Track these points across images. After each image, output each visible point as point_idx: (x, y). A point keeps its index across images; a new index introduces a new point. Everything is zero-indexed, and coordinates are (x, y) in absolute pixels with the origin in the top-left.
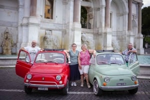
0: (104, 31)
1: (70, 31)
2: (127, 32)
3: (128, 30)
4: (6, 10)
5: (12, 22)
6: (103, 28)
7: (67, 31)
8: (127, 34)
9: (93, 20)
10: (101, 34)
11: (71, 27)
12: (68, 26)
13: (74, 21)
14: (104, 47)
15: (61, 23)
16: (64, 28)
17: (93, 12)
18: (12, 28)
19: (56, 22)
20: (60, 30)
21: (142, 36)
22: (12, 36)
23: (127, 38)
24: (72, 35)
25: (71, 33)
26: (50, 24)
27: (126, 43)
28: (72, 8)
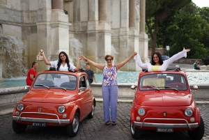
0: (98, 28)
1: (48, 27)
2: (128, 29)
3: (130, 26)
6: (97, 23)
8: (128, 33)
11: (49, 19)
13: (52, 8)
15: (19, 9)
16: (26, 20)
20: (17, 24)
21: (146, 36)
23: (129, 41)
25: (50, 32)
27: (128, 49)
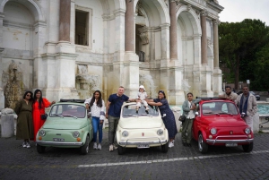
0: (169, 65)
1: (121, 66)
2: (200, 66)
3: (202, 62)
4: (11, 29)
5: (22, 51)
6: (168, 61)
7: (115, 66)
8: (200, 69)
9: (148, 46)
10: (164, 71)
11: (122, 59)
12: (117, 57)
13: (125, 50)
14: (171, 91)
15: (102, 52)
16: (106, 61)
17: (149, 34)
18: (22, 62)
19: (93, 51)
20: (99, 64)
21: (220, 71)
22: (21, 77)
23: (201, 75)
24: (125, 72)
25: (123, 70)
26: (84, 55)
27: (201, 83)
28: (122, 27)
